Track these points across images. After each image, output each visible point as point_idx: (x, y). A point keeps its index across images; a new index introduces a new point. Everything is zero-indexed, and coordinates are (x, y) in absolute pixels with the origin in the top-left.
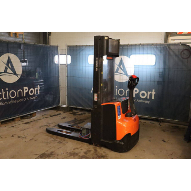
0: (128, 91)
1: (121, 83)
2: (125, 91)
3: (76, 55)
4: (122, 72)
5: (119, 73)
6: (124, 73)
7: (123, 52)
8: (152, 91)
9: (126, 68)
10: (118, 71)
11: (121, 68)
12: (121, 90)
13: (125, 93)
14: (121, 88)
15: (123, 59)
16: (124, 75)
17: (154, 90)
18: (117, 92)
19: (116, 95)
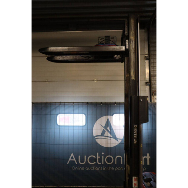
0: (117, 158)
1: (108, 148)
2: (114, 158)
3: (46, 115)
4: (109, 135)
5: (106, 136)
6: (111, 136)
7: (109, 111)
8: (146, 156)
9: (114, 130)
11: (108, 131)
12: (108, 158)
13: (114, 161)
14: (108, 155)
15: (109, 119)
16: (111, 139)
17: (148, 154)
18: (104, 160)
19: (103, 163)
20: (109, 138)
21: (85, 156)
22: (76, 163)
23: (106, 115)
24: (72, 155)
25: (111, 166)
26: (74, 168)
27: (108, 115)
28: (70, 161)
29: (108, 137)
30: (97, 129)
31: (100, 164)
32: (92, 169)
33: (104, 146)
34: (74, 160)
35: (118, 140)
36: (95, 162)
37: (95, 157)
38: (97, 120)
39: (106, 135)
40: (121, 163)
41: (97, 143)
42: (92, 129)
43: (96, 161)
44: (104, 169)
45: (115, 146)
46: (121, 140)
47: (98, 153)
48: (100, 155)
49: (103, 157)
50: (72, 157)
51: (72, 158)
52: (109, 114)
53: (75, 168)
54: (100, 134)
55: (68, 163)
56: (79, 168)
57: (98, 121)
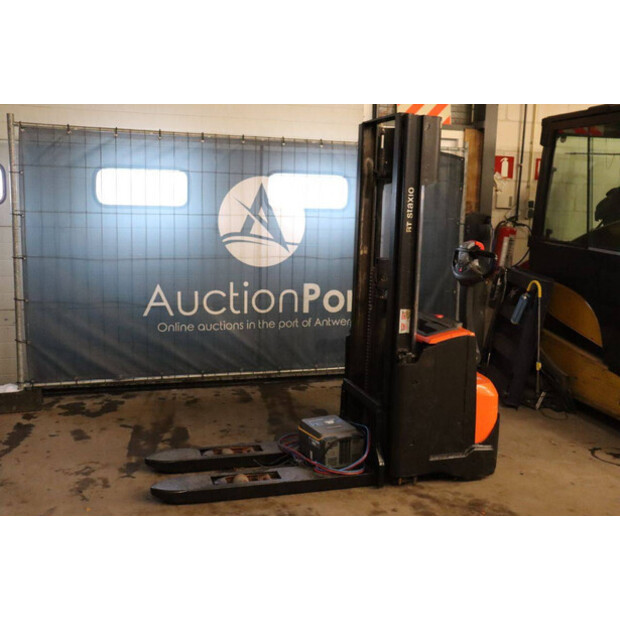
0: (285, 296)
1: (260, 268)
2: (277, 297)
3: (70, 167)
4: (265, 233)
5: (255, 236)
6: (270, 236)
9: (278, 219)
10: (250, 229)
11: (261, 220)
12: (260, 295)
13: (277, 304)
14: (260, 288)
16: (270, 242)
18: (250, 302)
19: (246, 312)
20: (263, 241)
21: (196, 293)
22: (171, 314)
23: (255, 175)
24: (158, 289)
25: (266, 317)
26: (162, 327)
27: (261, 174)
28: (153, 307)
29: (260, 237)
30: (231, 215)
31: (238, 312)
32: (216, 327)
33: (250, 261)
34: (165, 303)
35: (288, 246)
36: (224, 310)
37: (224, 295)
38: (229, 190)
39: (256, 234)
40: (294, 308)
41: (230, 256)
42: (216, 215)
43: (228, 306)
44: (249, 326)
45: (280, 264)
46: (296, 247)
47: (232, 284)
48: (239, 289)
49: (246, 293)
50: (159, 295)
51: (159, 299)
52: (265, 171)
53: (167, 328)
54: (239, 231)
55: (146, 314)
56: (177, 327)
57: (231, 190)
